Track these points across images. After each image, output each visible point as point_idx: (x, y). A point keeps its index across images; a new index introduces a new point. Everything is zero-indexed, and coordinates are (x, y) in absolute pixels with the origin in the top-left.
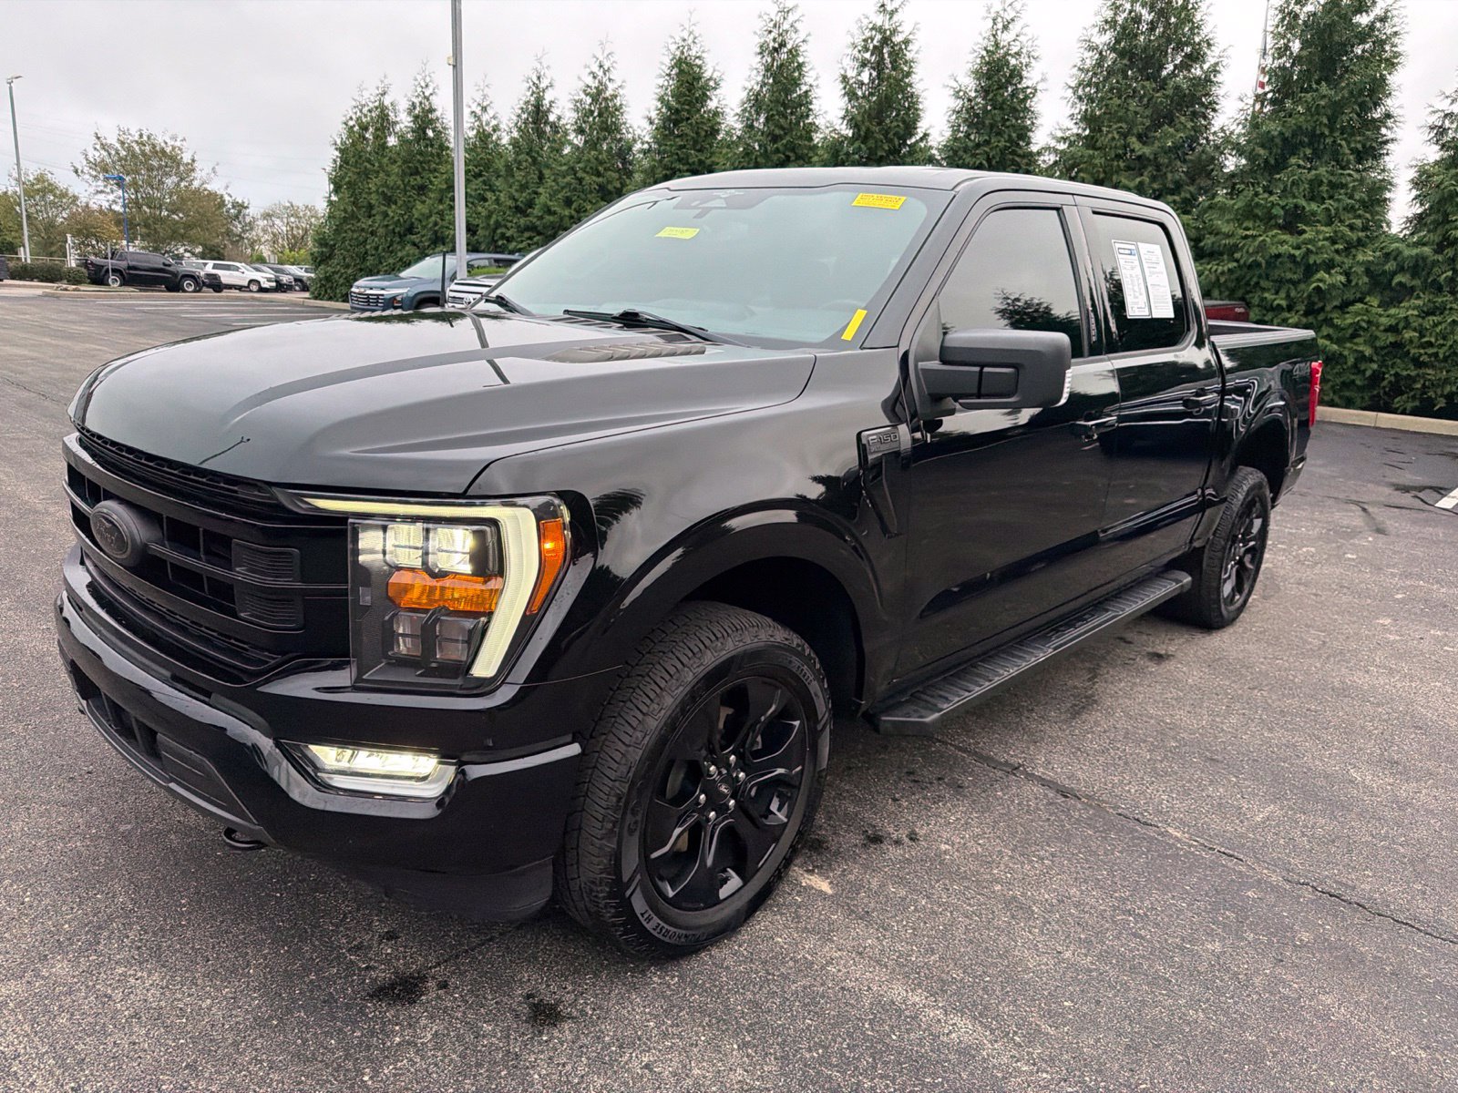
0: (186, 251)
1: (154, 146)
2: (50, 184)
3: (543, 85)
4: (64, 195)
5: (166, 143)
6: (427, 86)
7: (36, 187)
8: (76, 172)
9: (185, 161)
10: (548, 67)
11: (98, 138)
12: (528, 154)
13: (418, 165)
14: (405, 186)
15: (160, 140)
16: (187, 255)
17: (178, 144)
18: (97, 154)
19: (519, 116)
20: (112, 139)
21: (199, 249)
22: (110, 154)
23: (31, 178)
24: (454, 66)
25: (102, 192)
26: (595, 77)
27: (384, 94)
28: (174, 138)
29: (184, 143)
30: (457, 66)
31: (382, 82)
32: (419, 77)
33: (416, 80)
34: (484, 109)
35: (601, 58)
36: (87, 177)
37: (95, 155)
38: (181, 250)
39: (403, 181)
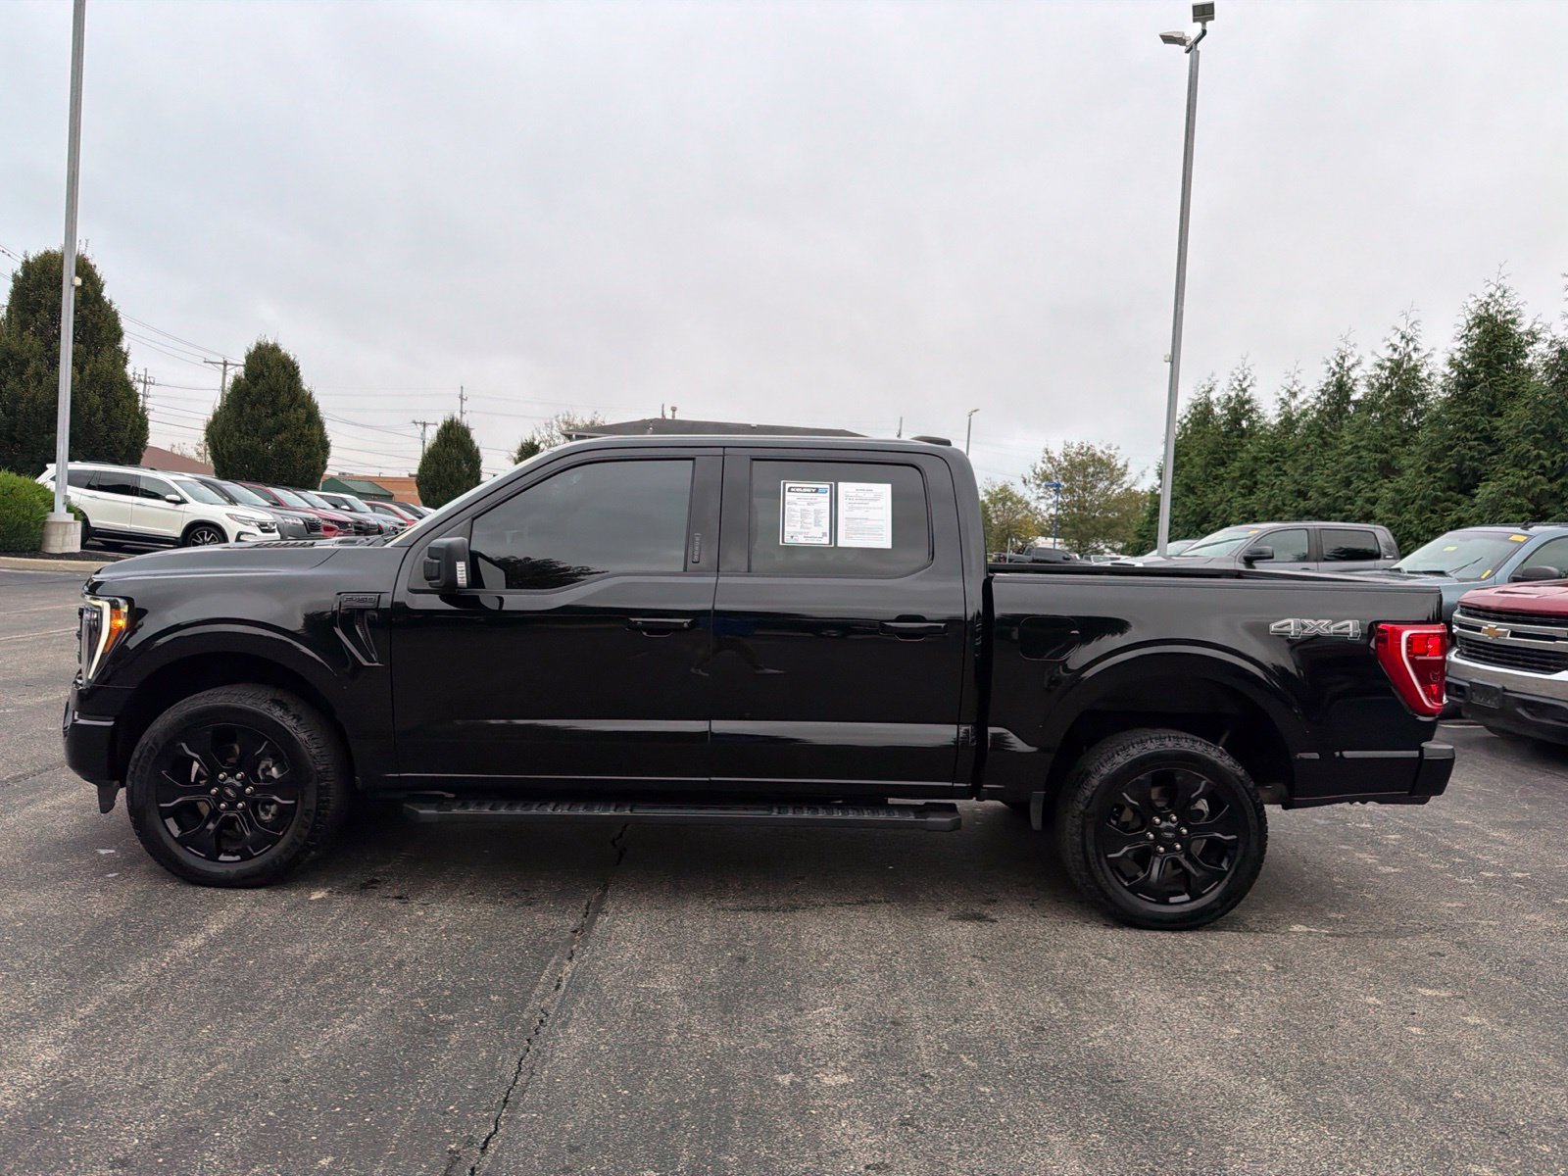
0: (1106, 547)
1: (1093, 455)
2: (1010, 493)
3: (1347, 364)
4: (1020, 501)
5: (1103, 452)
6: (1244, 379)
7: (1000, 496)
8: (1025, 482)
9: (1119, 466)
10: (1355, 345)
11: (1047, 453)
12: (1318, 436)
13: (1224, 455)
14: (1207, 476)
15: (1098, 450)
16: (1107, 550)
17: (1112, 452)
18: (1044, 466)
19: (1319, 398)
20: (1057, 454)
21: (1119, 546)
22: (1053, 466)
23: (997, 489)
24: (1172, 362)
25: (1042, 497)
26: (1395, 350)
27: (1211, 390)
28: (1109, 447)
29: (1118, 451)
30: (1174, 360)
31: (1210, 380)
32: (1237, 372)
33: (1233, 374)
34: (1294, 395)
35: (1403, 329)
36: (1032, 485)
37: (1041, 466)
38: (1102, 547)
39: (1205, 472)
